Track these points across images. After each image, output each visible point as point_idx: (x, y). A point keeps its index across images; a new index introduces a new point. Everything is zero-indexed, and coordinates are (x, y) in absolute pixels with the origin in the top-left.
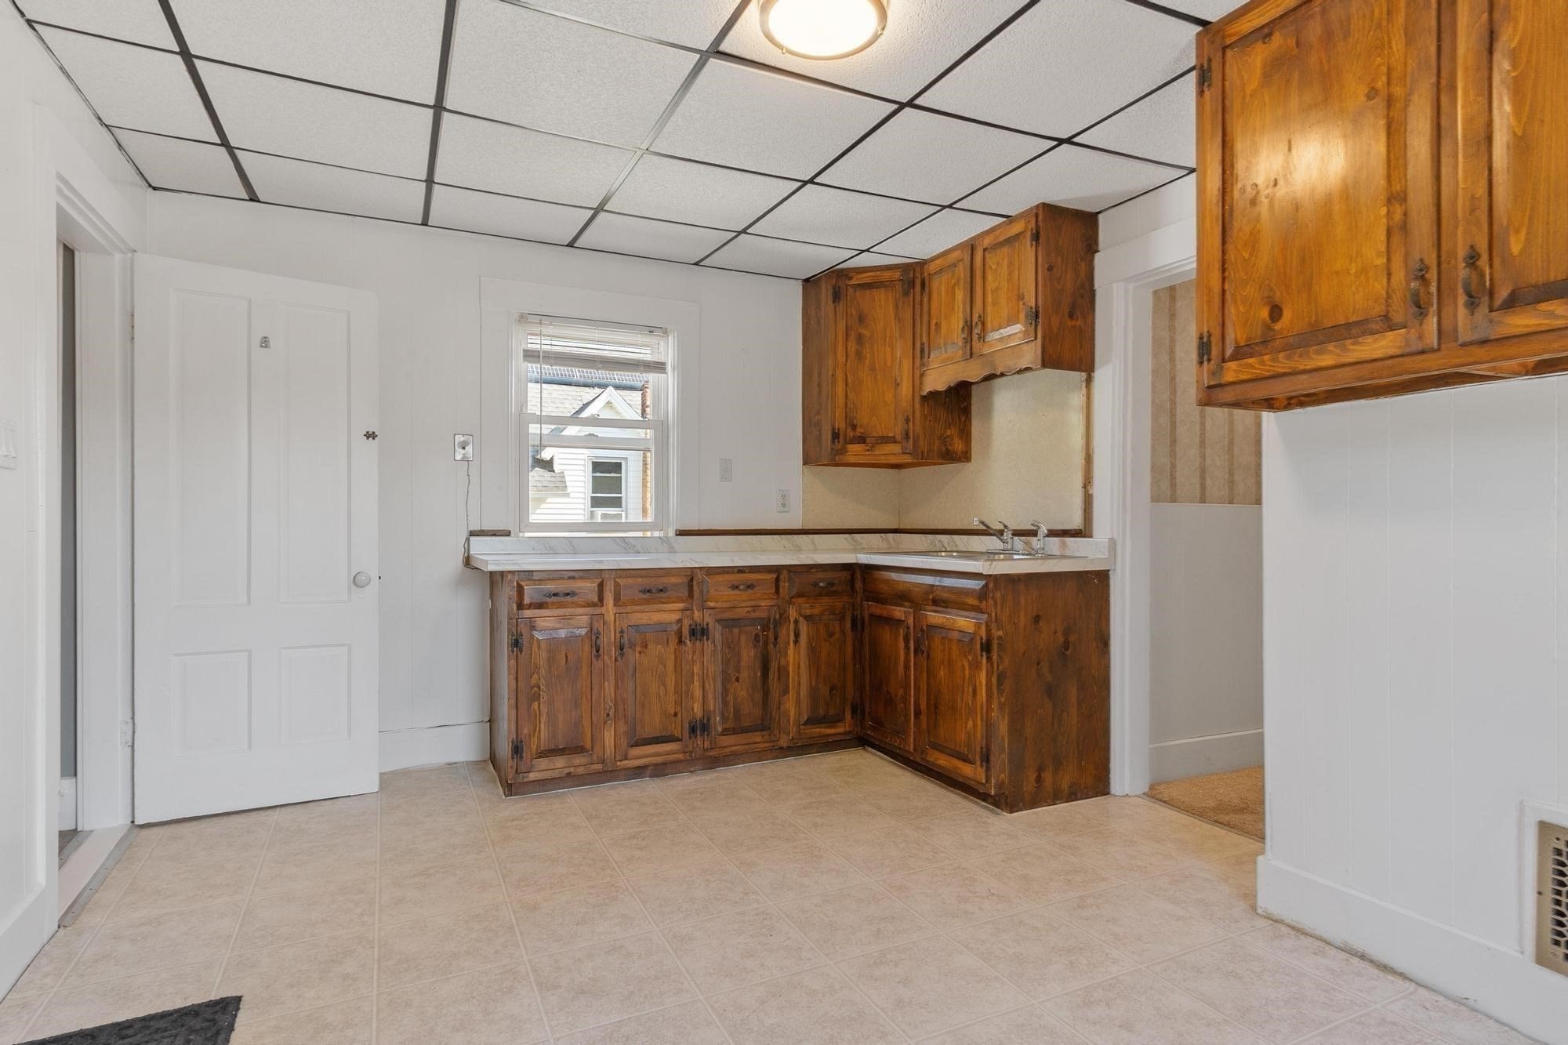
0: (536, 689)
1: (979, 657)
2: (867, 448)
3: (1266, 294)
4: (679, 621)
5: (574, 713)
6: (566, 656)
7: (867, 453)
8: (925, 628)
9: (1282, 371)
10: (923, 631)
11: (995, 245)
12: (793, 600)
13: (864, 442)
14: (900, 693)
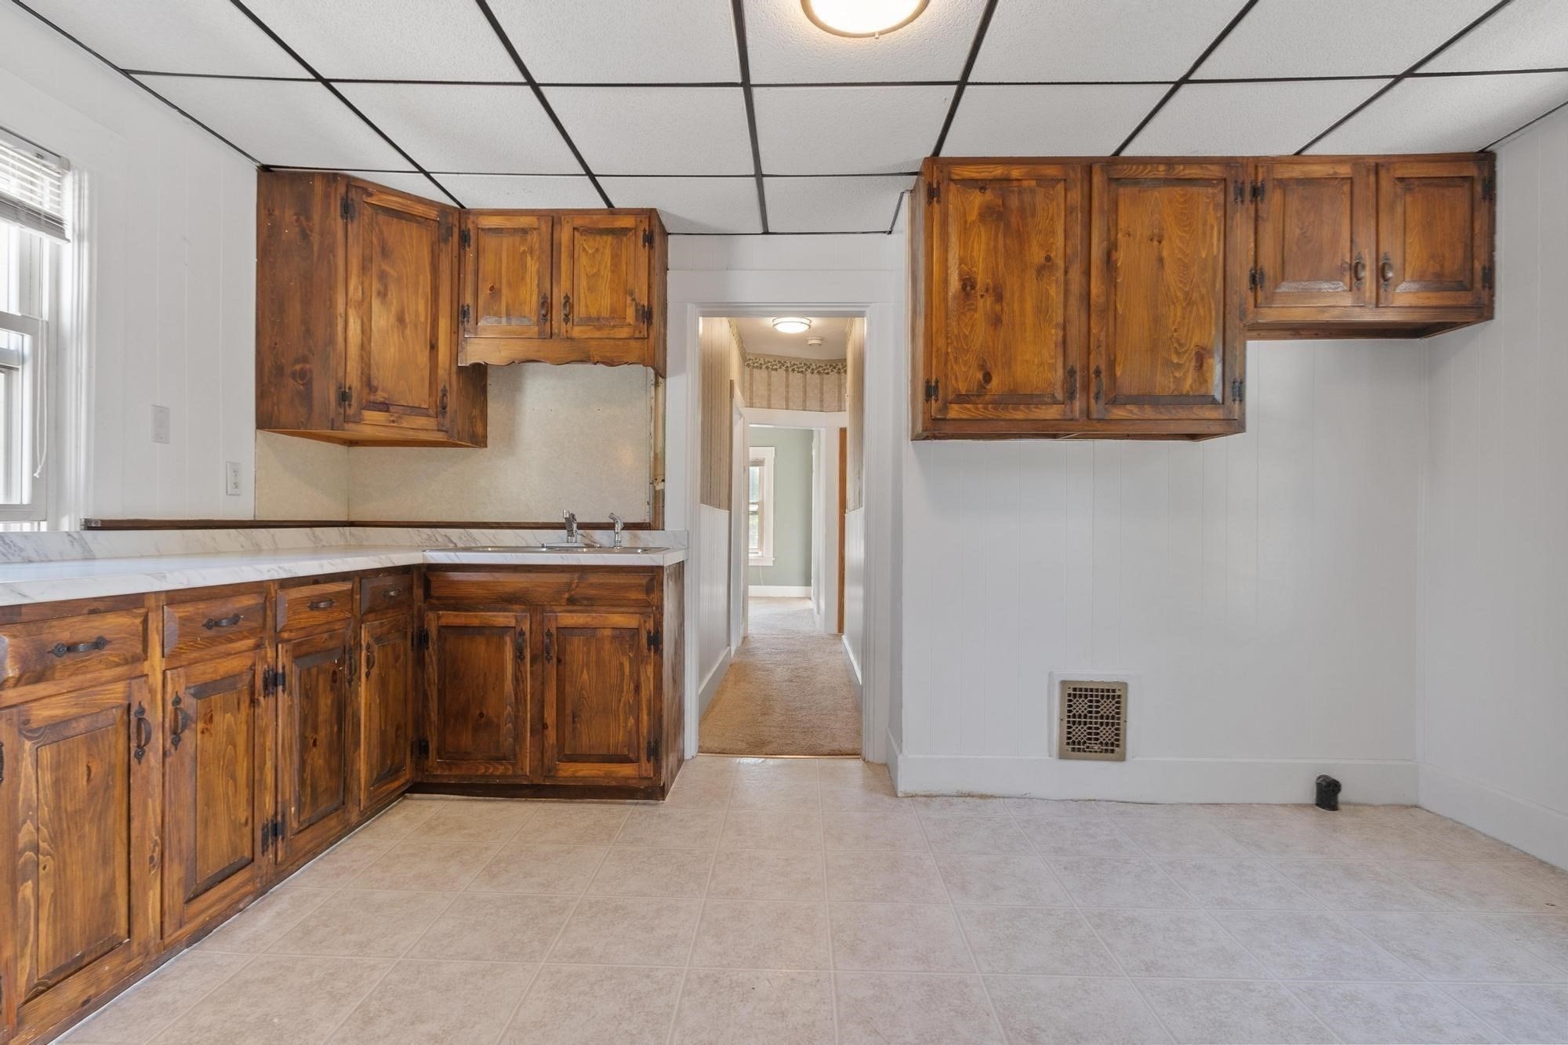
0: (30, 854)
1: (645, 651)
2: (392, 418)
3: (980, 363)
4: (252, 668)
5: (101, 876)
6: (89, 768)
7: (392, 424)
8: (554, 631)
9: (991, 417)
10: (551, 635)
11: (590, 229)
12: (364, 618)
13: (388, 411)
14: (506, 713)
